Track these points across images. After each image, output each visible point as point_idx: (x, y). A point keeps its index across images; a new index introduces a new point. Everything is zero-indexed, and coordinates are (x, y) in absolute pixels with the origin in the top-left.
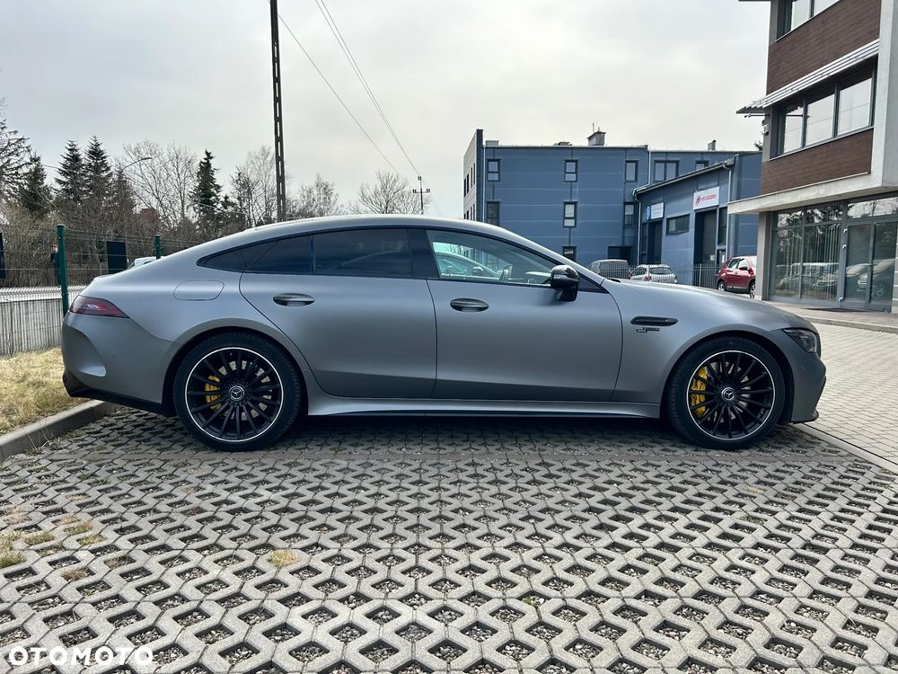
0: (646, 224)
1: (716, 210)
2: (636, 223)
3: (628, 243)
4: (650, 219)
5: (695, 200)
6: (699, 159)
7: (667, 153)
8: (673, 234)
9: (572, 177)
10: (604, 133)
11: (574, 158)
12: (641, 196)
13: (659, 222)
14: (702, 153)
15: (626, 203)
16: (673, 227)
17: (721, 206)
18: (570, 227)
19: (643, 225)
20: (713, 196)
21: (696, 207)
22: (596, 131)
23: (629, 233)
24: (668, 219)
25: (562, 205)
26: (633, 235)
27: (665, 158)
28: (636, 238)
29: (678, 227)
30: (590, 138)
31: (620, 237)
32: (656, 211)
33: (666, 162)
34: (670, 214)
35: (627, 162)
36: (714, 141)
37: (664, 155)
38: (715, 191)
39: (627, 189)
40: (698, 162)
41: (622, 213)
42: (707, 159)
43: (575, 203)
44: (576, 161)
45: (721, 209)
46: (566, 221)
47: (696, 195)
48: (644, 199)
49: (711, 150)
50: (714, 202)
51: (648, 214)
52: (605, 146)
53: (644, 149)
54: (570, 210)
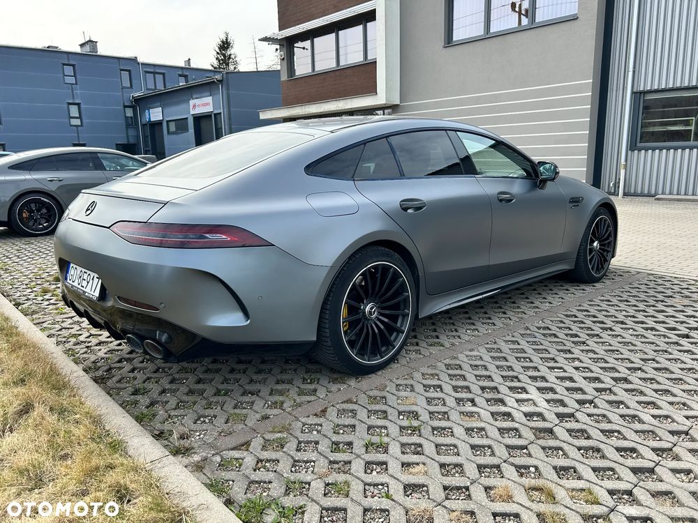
0: (146, 124)
1: (211, 116)
2: (137, 123)
3: (132, 141)
4: (149, 121)
5: (191, 107)
6: (180, 73)
7: (154, 66)
8: (173, 133)
9: (72, 80)
10: (96, 42)
11: (71, 62)
12: (138, 101)
13: (159, 123)
14: (182, 68)
15: (125, 107)
16: (173, 127)
17: (215, 112)
18: (77, 126)
19: (144, 125)
20: (207, 104)
21: (192, 112)
22: (87, 39)
23: (132, 132)
24: (167, 121)
25: (66, 105)
26: (136, 134)
27: (155, 70)
28: (138, 137)
29: (177, 128)
30: (82, 45)
31: (125, 135)
32: (156, 114)
33: (154, 73)
34: (168, 117)
35: (121, 70)
36: (189, 59)
37: (152, 67)
38: (209, 100)
39: (125, 95)
40: (180, 76)
41: (124, 115)
42: (187, 74)
43: (78, 104)
44: (73, 66)
45: (215, 115)
46: (72, 120)
47: (192, 102)
48: (141, 103)
49: (187, 67)
50: (209, 109)
51: (147, 116)
52: (98, 53)
53: (134, 60)
54: (74, 111)
